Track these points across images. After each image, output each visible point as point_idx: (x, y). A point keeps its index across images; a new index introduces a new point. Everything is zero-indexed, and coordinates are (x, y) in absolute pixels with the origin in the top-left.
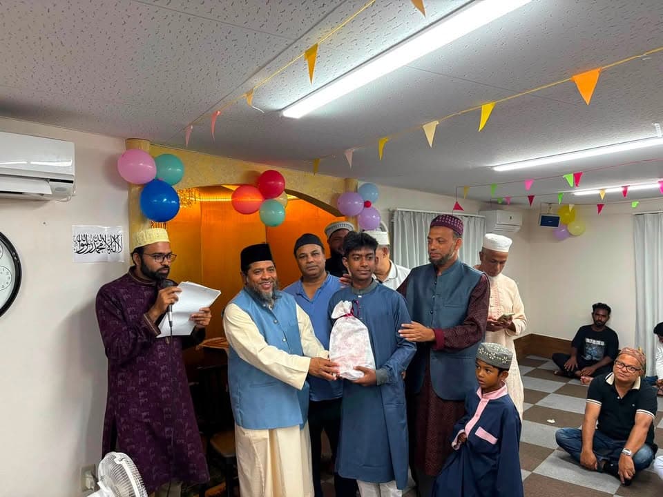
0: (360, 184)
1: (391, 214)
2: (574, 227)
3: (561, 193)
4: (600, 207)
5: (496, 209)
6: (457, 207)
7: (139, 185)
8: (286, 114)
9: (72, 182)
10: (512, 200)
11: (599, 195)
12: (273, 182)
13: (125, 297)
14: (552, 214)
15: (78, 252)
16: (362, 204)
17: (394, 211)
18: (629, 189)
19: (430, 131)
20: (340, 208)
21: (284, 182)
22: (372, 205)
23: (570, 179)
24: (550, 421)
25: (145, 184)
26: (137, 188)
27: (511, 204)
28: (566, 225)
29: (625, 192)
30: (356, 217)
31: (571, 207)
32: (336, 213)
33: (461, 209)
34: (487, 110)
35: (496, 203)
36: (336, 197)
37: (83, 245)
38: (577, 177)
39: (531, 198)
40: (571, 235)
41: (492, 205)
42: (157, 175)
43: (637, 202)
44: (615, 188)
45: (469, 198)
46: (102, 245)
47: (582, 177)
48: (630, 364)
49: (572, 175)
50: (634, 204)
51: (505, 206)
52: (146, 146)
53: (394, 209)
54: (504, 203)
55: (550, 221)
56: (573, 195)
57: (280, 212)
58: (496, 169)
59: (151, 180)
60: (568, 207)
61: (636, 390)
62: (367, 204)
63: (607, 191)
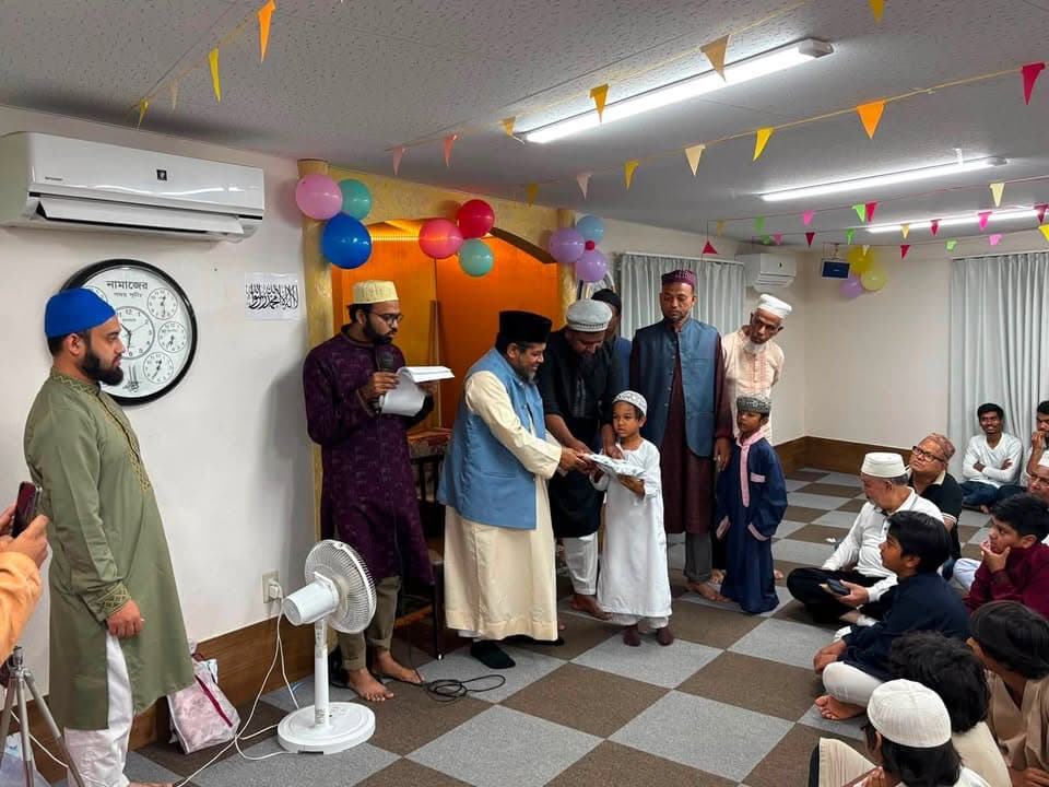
0: (578, 216)
1: (618, 260)
2: (869, 279)
3: (851, 230)
4: (905, 249)
5: (759, 252)
6: (709, 249)
7: (316, 221)
8: (531, 138)
9: (260, 218)
10: (785, 238)
11: (901, 232)
12: (479, 217)
13: (338, 362)
14: (839, 258)
15: (251, 307)
16: (582, 245)
17: (621, 255)
18: (940, 224)
19: (694, 156)
20: (552, 251)
21: (493, 217)
22: (596, 247)
23: (861, 212)
24: (829, 540)
25: (324, 221)
26: (316, 224)
27: (782, 244)
28: (860, 276)
29: (935, 228)
30: (573, 264)
31: (865, 249)
32: (546, 258)
33: (715, 252)
34: (763, 136)
35: (761, 243)
36: (546, 235)
37: (256, 298)
38: (870, 209)
39: (810, 236)
40: (864, 290)
41: (754, 246)
42: (343, 208)
43: (954, 243)
44: (922, 223)
45: (724, 236)
46: (276, 298)
47: (876, 208)
48: (929, 450)
49: (864, 206)
50: (950, 245)
51: (771, 248)
52: (324, 169)
53: (622, 252)
54: (772, 244)
55: (836, 270)
56: (868, 232)
57: (488, 257)
58: (767, 198)
59: (335, 214)
60: (861, 248)
61: (938, 485)
62: (590, 246)
63: (911, 227)
